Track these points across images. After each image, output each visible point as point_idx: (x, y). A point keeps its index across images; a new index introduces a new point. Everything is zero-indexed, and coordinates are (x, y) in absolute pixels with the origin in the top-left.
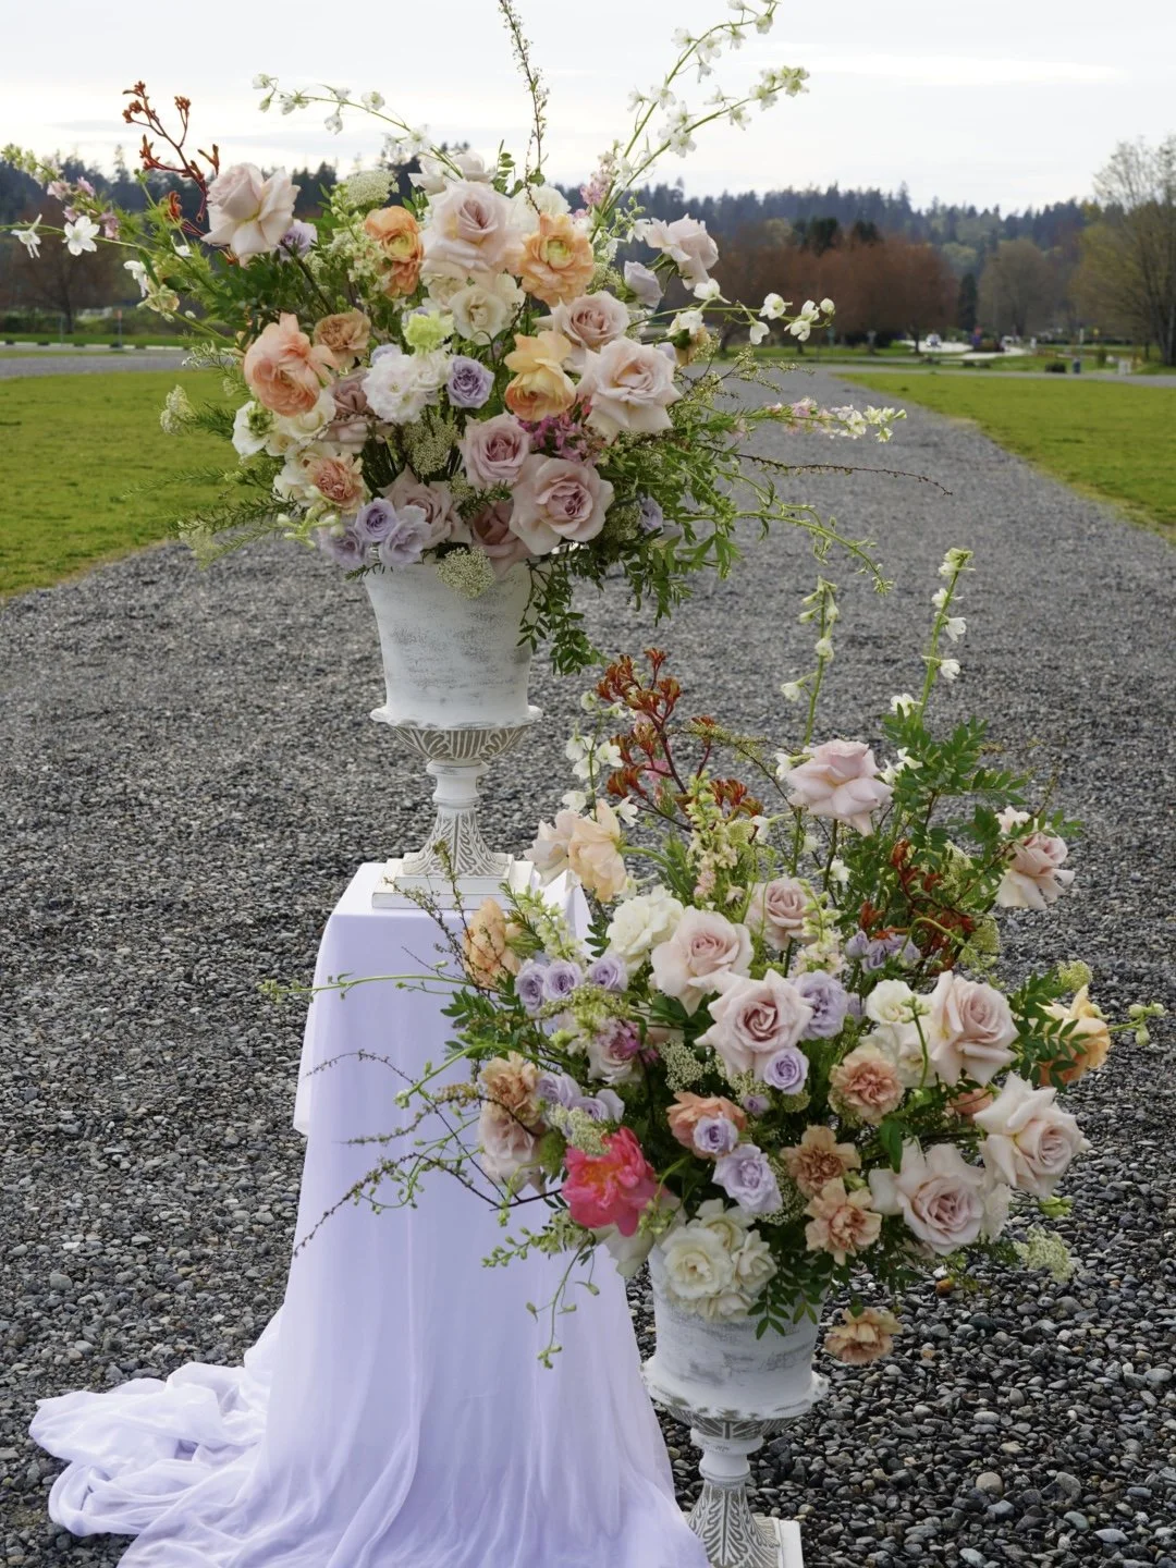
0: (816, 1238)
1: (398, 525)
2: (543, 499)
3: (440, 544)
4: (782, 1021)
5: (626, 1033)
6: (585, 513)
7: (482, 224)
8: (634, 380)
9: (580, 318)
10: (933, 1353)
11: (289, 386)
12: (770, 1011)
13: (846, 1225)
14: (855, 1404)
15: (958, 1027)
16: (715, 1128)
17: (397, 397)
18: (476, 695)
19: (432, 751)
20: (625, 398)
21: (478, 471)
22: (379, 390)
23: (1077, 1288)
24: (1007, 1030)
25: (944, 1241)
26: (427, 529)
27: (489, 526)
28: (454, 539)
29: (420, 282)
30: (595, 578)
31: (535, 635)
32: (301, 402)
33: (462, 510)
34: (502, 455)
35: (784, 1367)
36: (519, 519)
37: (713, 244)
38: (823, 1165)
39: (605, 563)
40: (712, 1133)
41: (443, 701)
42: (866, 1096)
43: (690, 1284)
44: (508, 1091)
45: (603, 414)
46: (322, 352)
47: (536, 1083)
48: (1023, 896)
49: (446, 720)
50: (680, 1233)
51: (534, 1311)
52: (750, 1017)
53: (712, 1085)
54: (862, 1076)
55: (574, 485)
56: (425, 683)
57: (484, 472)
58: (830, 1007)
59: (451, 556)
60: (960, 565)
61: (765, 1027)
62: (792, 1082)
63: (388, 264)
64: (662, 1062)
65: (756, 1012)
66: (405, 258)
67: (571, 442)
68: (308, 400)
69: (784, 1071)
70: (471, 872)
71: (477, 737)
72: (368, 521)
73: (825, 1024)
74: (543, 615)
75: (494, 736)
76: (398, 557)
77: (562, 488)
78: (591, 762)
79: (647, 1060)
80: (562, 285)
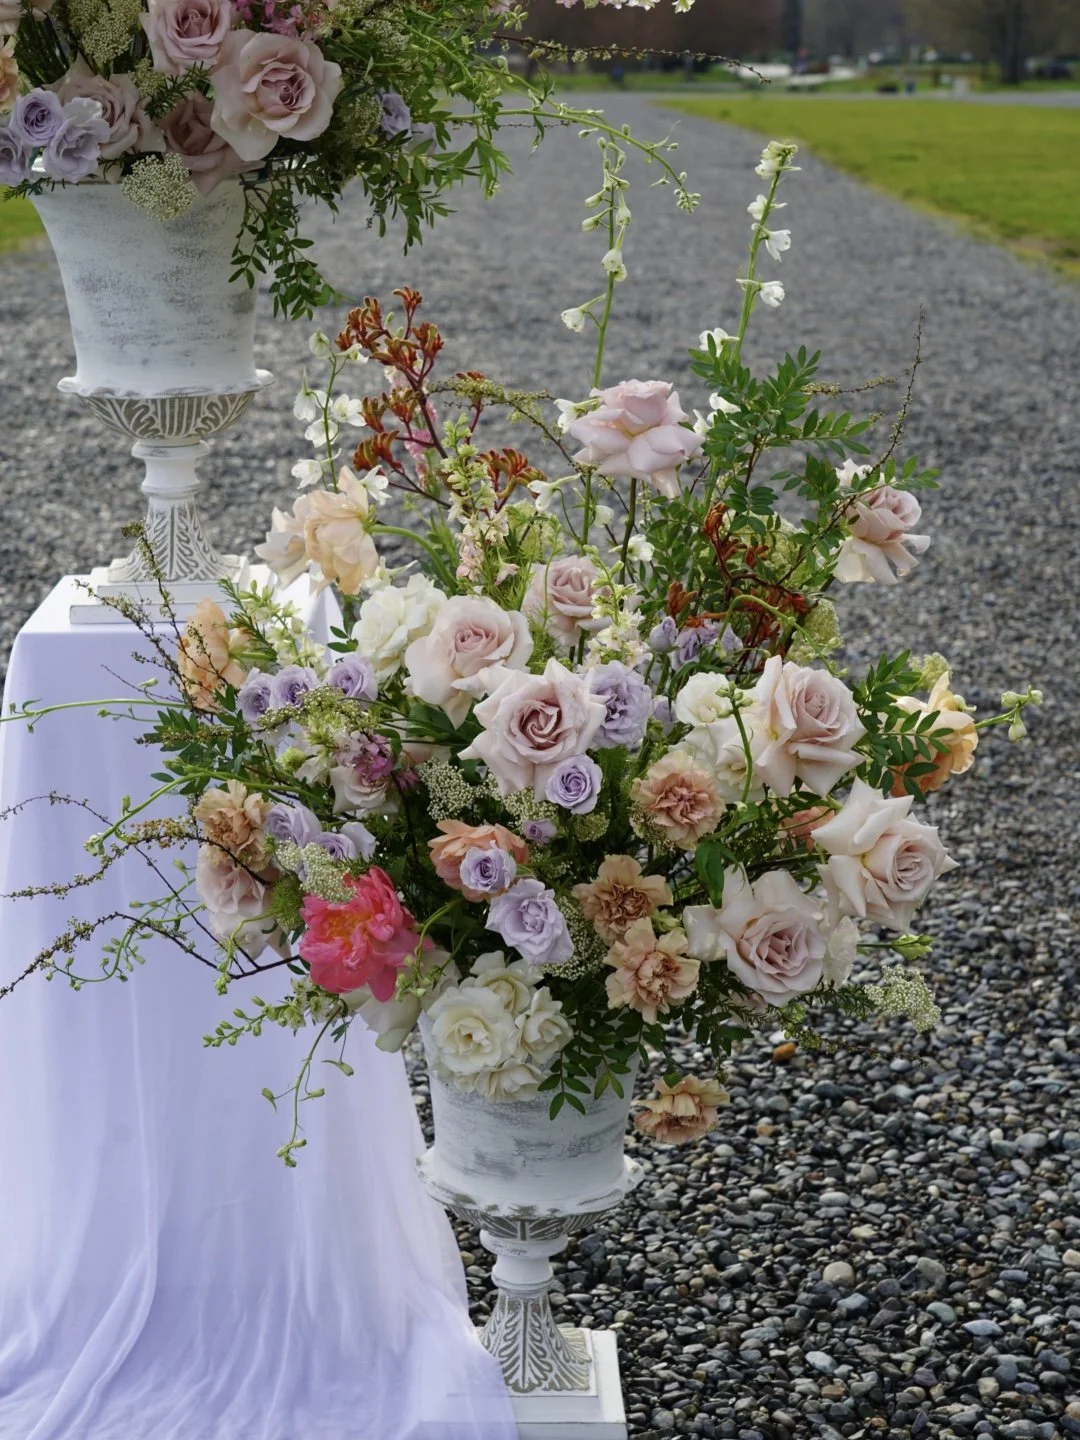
0: (619, 993)
1: (66, 123)
2: (252, 86)
3: (126, 153)
4: (567, 723)
5: (373, 749)
6: (306, 102)
10: (771, 1129)
12: (553, 711)
13: (656, 975)
14: (681, 1191)
15: (790, 724)
16: (487, 860)
18: (187, 354)
19: (136, 426)
21: (167, 52)
23: (936, 1048)
24: (849, 724)
25: (778, 989)
26: (105, 132)
27: (188, 131)
28: (144, 148)
30: (329, 197)
31: (252, 267)
33: (152, 109)
34: (195, 29)
35: (589, 1151)
36: (224, 113)
38: (626, 903)
39: (337, 178)
40: (483, 867)
41: (146, 362)
42: (677, 814)
43: (465, 1057)
44: (229, 829)
47: (263, 818)
48: (868, 568)
49: (149, 385)
50: (451, 995)
51: (272, 1098)
52: (526, 721)
53: (486, 811)
54: (671, 790)
55: (290, 67)
56: (121, 341)
57: (174, 53)
58: (630, 708)
59: (138, 167)
60: (782, 163)
61: (546, 731)
62: (581, 799)
64: (424, 788)
65: (535, 713)
67: (283, 10)
69: (572, 786)
70: (192, 576)
71: (190, 407)
72: (26, 119)
73: (624, 727)
74: (261, 243)
75: (211, 406)
76: (68, 165)
77: (276, 70)
78: (326, 423)
79: (403, 784)
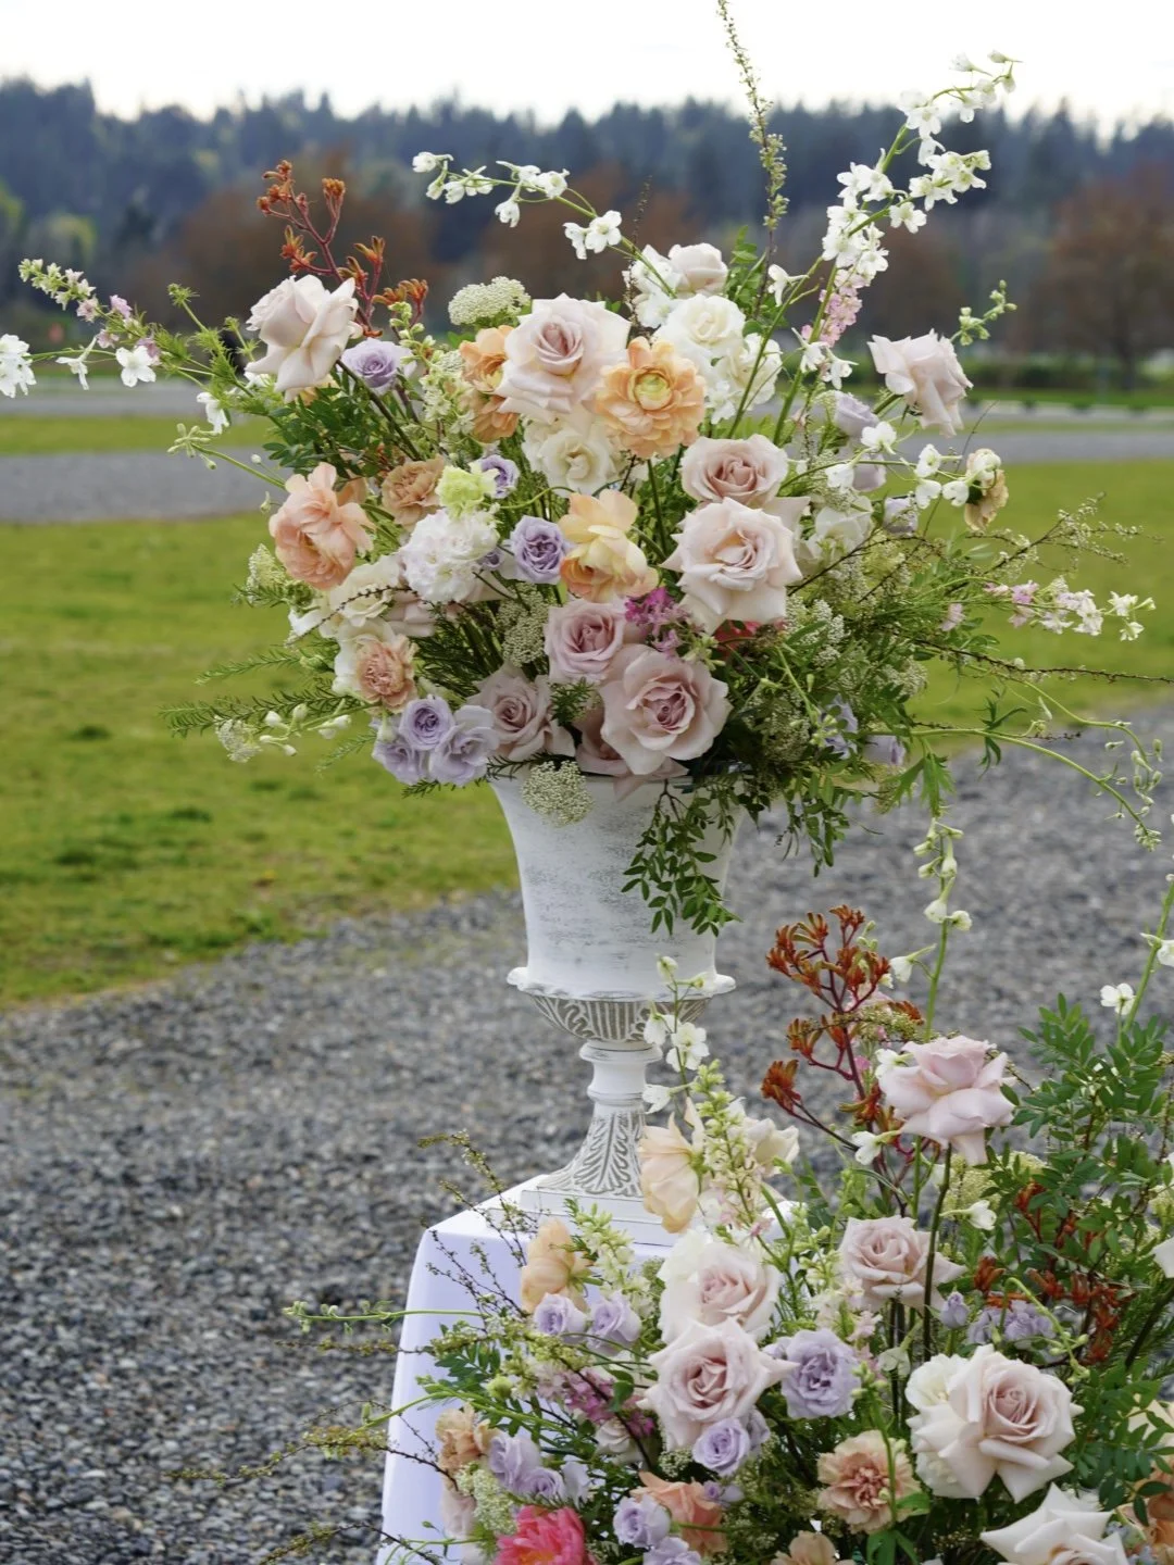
1: (453, 728)
2: (634, 705)
4: (728, 1384)
6: (684, 724)
8: (733, 554)
9: (720, 473)
11: (315, 553)
12: (718, 1370)
15: (978, 1418)
17: (435, 570)
18: (621, 956)
20: (713, 578)
22: (420, 561)
24: (1062, 1429)
28: (554, 750)
30: (757, 811)
31: (646, 879)
32: (329, 572)
34: (589, 645)
36: (612, 728)
40: (632, 1519)
41: (579, 960)
42: (859, 1497)
45: (696, 598)
46: (354, 511)
47: (487, 1445)
49: (579, 985)
52: (690, 1375)
54: (856, 1470)
55: (673, 686)
57: (568, 666)
58: (834, 1379)
59: (537, 772)
62: (725, 1462)
63: (480, 399)
65: (699, 1369)
67: (664, 632)
68: (336, 572)
70: (619, 1190)
71: (622, 1012)
72: (417, 723)
73: (824, 1398)
75: (644, 1012)
76: (455, 770)
77: (659, 689)
80: (653, 430)
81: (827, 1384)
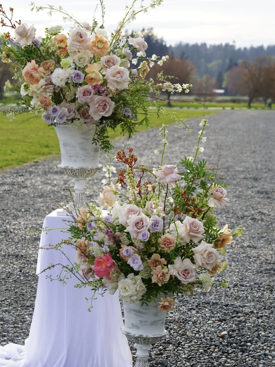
0: (154, 280)
1: (60, 112)
2: (97, 106)
3: (72, 118)
4: (144, 225)
5: (109, 230)
6: (107, 109)
7: (81, 37)
8: (118, 75)
9: (108, 62)
10: (214, 348)
11: (33, 77)
12: (142, 222)
13: (161, 276)
17: (59, 80)
18: (84, 160)
19: (73, 175)
20: (115, 80)
21: (81, 99)
22: (55, 78)
23: (260, 337)
25: (185, 280)
26: (68, 114)
27: (85, 114)
28: (76, 117)
29: (68, 53)
30: (114, 128)
31: (96, 141)
32: (36, 81)
33: (78, 110)
34: (87, 95)
35: (155, 324)
36: (91, 111)
37: (146, 43)
38: (156, 263)
39: (116, 124)
40: (127, 251)
41: (75, 161)
42: (166, 245)
43: (124, 292)
44: (82, 246)
45: (111, 84)
47: (88, 245)
48: (215, 204)
49: (75, 166)
50: (123, 280)
51: (87, 299)
52: (137, 224)
53: (131, 244)
54: (166, 240)
55: (104, 102)
56: (71, 157)
57: (82, 99)
58: (159, 225)
59: (74, 121)
60: (205, 124)
61: (140, 226)
62: (145, 239)
63: (60, 48)
64: (120, 241)
65: (138, 223)
66: (64, 47)
67: (103, 92)
68: (37, 81)
69: (144, 236)
70: (83, 207)
71: (84, 171)
72: (53, 111)
73: (157, 228)
74: (99, 137)
75: (88, 171)
76: (60, 120)
77: (102, 103)
78: (109, 172)
79: (116, 240)
80: (101, 52)
81: (158, 226)
